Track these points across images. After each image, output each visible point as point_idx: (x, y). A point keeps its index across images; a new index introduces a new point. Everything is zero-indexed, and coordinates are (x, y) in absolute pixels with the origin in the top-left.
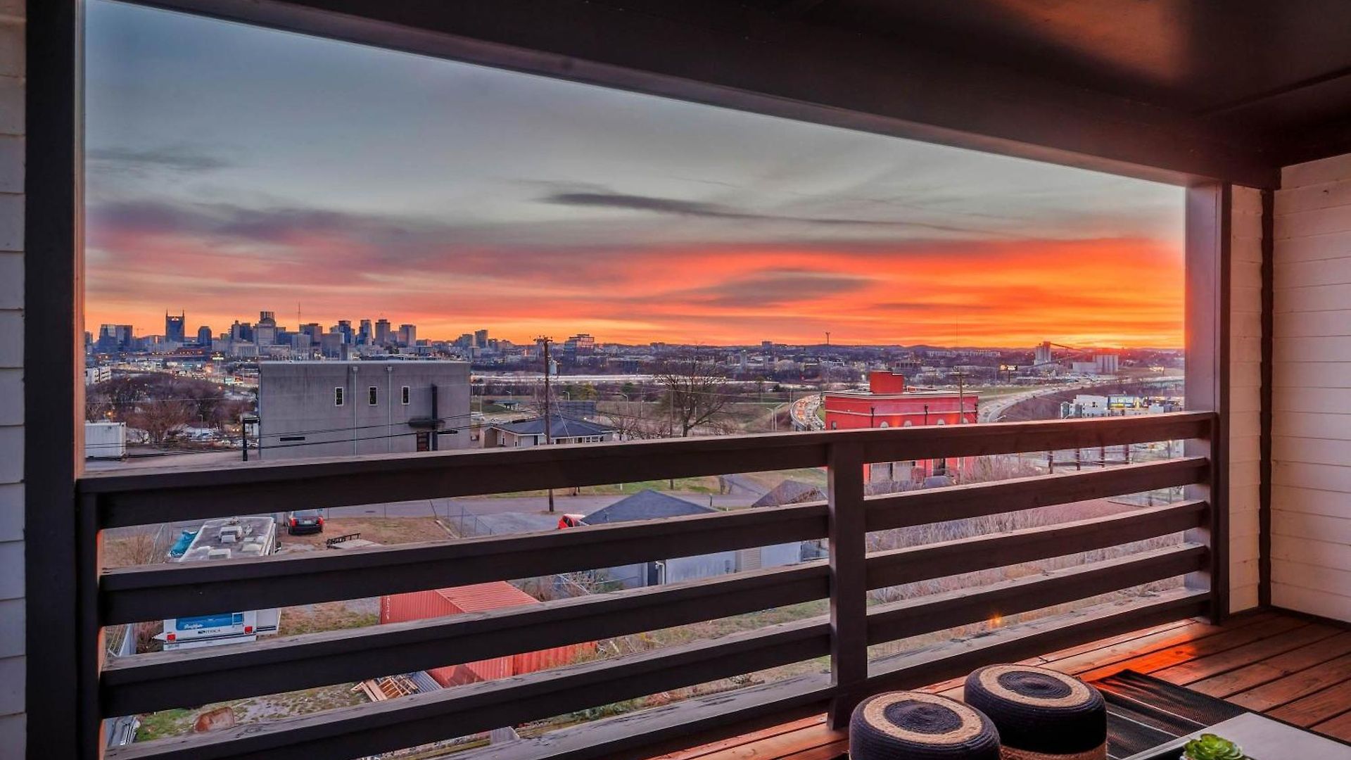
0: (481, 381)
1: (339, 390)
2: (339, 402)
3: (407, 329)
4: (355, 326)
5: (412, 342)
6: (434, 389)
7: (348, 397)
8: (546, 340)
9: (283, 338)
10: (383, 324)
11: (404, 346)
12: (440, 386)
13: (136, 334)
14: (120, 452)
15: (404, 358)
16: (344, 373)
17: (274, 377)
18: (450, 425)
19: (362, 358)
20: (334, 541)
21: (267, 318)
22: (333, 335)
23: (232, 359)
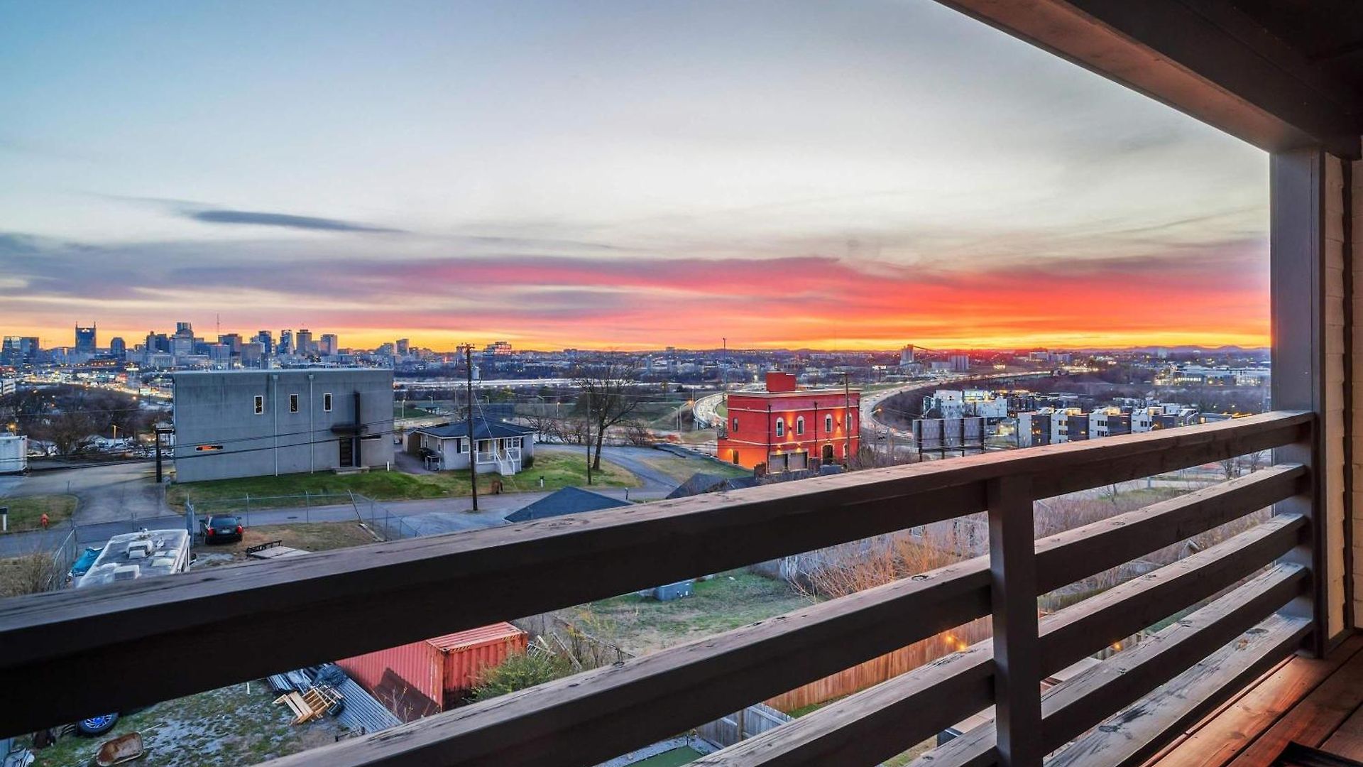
0: (402, 387)
1: (259, 400)
2: (259, 410)
3: (328, 339)
4: (276, 336)
5: (334, 352)
6: (357, 396)
7: (267, 404)
8: (468, 347)
9: (201, 348)
10: (304, 335)
11: (325, 355)
12: (364, 392)
13: (42, 346)
14: (21, 466)
15: (326, 366)
16: (264, 382)
17: (188, 387)
18: (373, 430)
19: (283, 367)
20: (255, 549)
21: (183, 329)
22: (254, 345)
23: (147, 370)
